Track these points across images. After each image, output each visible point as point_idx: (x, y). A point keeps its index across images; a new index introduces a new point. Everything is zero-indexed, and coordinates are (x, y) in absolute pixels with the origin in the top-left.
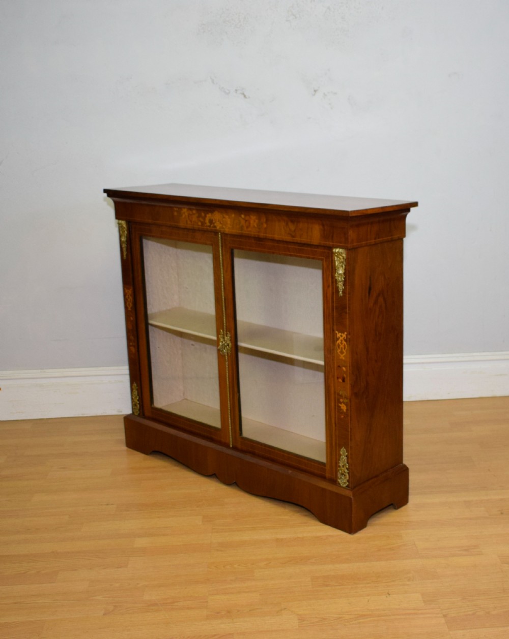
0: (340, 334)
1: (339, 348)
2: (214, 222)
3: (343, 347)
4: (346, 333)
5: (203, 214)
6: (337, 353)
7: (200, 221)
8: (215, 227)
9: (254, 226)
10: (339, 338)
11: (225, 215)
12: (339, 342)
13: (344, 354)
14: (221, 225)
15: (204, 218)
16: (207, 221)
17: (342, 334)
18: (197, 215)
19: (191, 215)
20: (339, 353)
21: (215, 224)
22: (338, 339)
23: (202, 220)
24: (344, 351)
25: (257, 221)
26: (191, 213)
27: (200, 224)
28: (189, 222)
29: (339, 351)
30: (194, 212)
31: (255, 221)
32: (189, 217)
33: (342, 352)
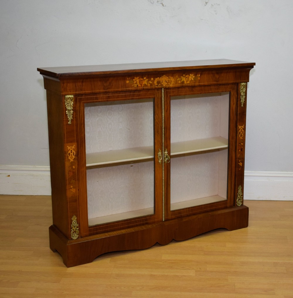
0: (241, 127)
1: (240, 134)
2: (161, 82)
3: (242, 133)
4: (244, 125)
5: (152, 79)
6: (239, 137)
7: (150, 83)
8: (162, 85)
9: (191, 80)
10: (240, 128)
11: (170, 77)
12: (240, 131)
13: (242, 136)
14: (166, 84)
15: (153, 81)
16: (155, 82)
17: (242, 126)
18: (147, 80)
19: (142, 81)
20: (240, 137)
21: (162, 84)
22: (239, 130)
23: (151, 82)
24: (242, 134)
25: (194, 77)
26: (142, 79)
27: (149, 85)
28: (139, 85)
29: (240, 135)
30: (145, 78)
31: (192, 77)
32: (140, 82)
33: (241, 136)
